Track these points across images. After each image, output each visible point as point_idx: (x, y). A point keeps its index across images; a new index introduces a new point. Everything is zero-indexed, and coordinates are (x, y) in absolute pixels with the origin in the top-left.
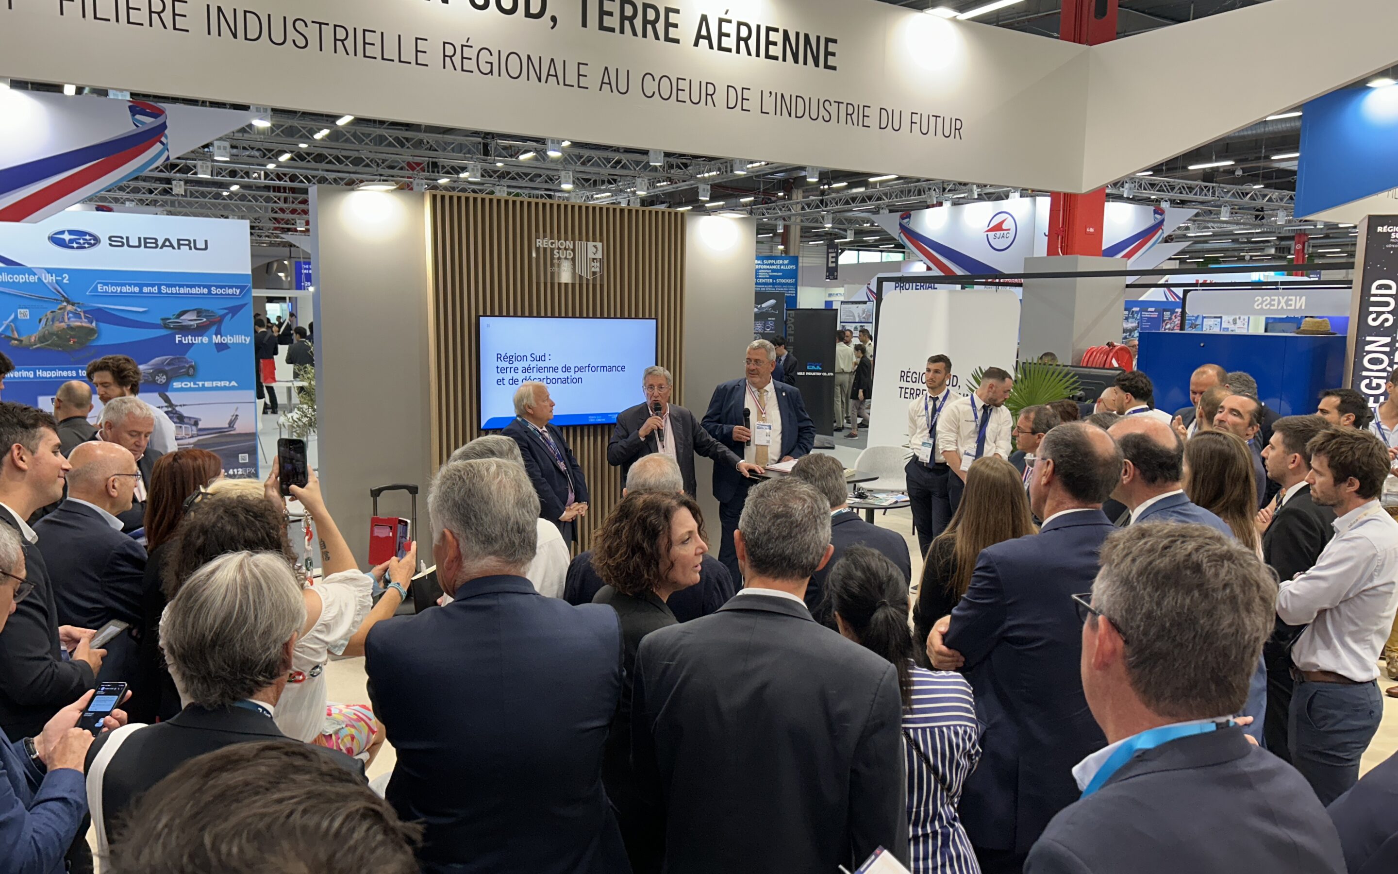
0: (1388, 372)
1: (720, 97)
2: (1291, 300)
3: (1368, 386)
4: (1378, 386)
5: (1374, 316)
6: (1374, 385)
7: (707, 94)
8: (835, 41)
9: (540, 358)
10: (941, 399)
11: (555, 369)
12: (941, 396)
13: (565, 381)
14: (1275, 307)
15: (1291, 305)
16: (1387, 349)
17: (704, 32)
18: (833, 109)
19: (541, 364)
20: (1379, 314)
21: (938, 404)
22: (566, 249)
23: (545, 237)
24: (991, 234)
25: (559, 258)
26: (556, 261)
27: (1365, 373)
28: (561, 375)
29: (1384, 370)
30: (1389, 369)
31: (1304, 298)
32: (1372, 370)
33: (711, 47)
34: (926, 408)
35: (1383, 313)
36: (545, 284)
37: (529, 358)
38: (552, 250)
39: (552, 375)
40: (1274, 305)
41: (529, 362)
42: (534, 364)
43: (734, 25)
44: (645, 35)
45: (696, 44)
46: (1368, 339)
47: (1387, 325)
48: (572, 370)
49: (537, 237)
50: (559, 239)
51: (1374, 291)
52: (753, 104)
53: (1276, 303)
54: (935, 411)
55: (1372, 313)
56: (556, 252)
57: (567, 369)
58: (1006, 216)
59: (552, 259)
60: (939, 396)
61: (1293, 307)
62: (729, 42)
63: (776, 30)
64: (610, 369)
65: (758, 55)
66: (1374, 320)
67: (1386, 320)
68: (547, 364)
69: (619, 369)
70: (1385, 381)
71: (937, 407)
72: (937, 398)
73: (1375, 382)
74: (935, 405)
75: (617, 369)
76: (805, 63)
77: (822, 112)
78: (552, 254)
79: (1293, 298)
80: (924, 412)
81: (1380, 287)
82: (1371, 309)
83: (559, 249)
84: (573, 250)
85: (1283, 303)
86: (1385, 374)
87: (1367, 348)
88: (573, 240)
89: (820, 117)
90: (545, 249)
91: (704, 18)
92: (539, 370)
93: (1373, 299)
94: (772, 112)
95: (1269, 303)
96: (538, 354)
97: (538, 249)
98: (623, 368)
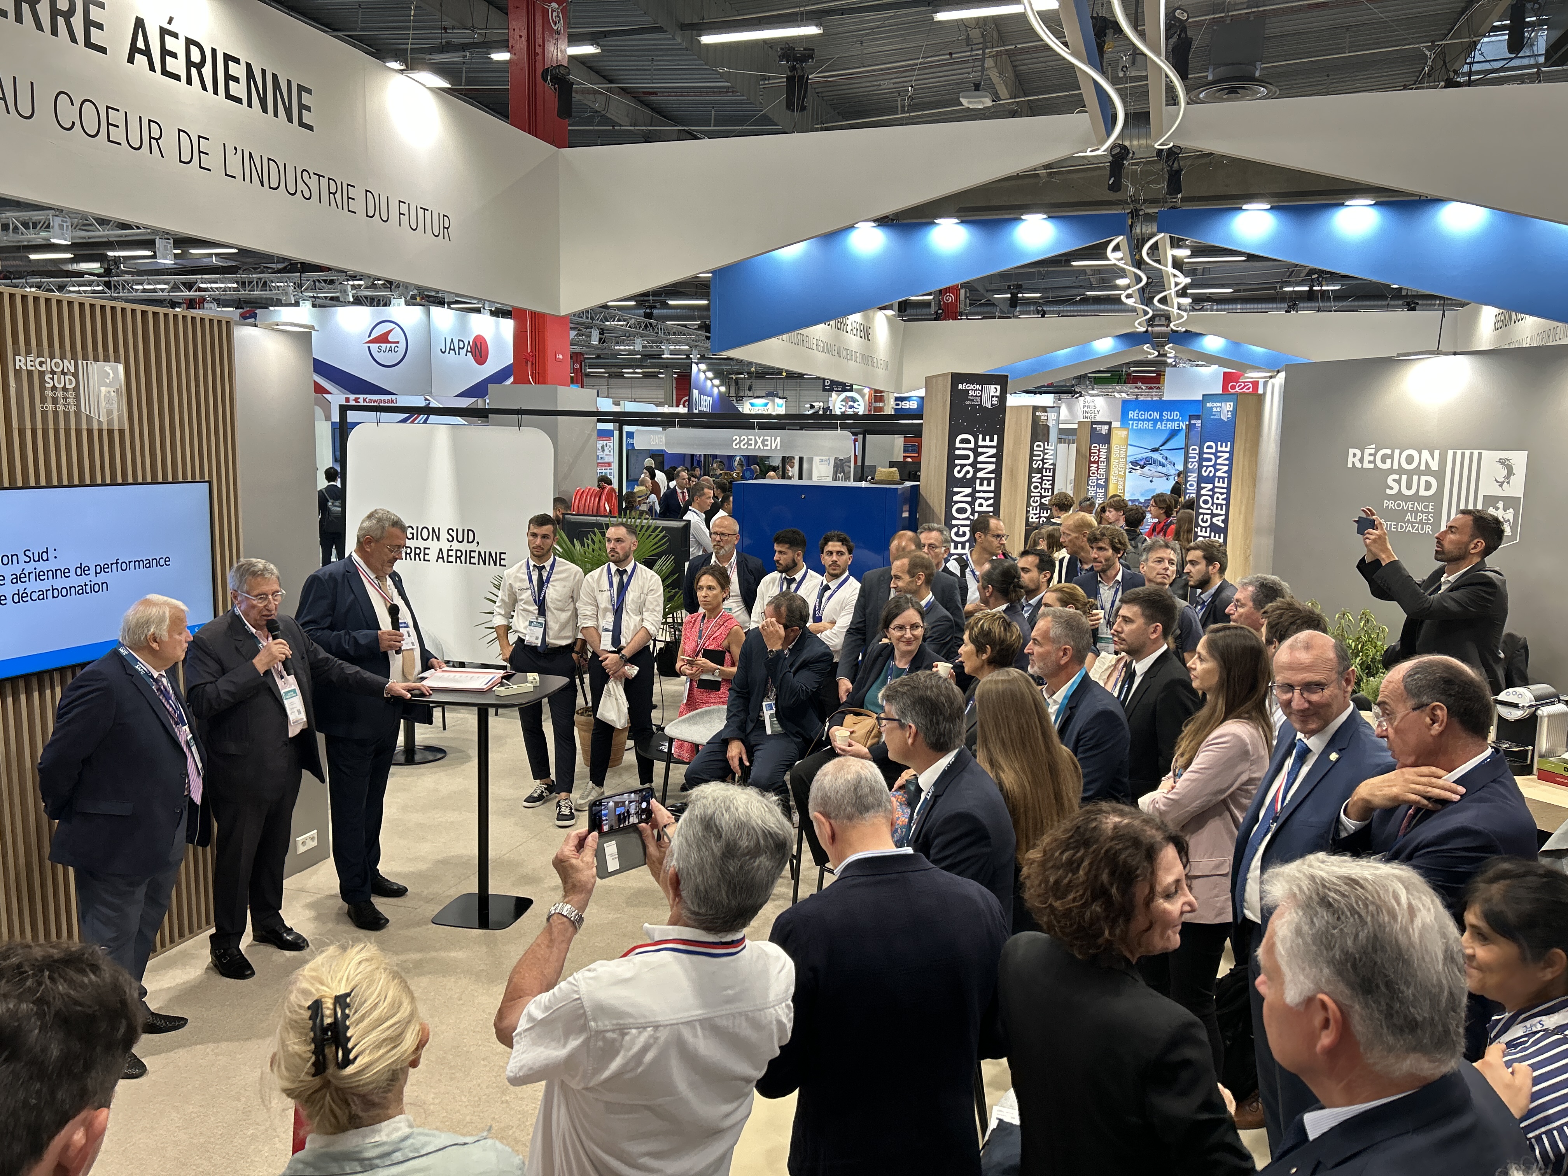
0: (971, 520)
1: (169, 141)
2: (767, 440)
3: (957, 534)
4: (964, 534)
5: (958, 468)
6: (961, 533)
7: (151, 138)
8: (309, 91)
9: (40, 556)
10: (548, 569)
11: (65, 573)
12: (548, 565)
13: (82, 590)
14: (753, 447)
15: (767, 445)
16: (969, 499)
17: (141, 44)
18: (313, 182)
19: (42, 566)
20: (963, 466)
21: (545, 575)
22: (63, 373)
23: (28, 353)
24: (374, 347)
25: (54, 388)
26: (49, 393)
27: (954, 522)
28: (75, 581)
29: (967, 519)
30: (971, 517)
31: (778, 439)
32: (959, 519)
33: (152, 68)
34: (531, 580)
35: (965, 465)
36: (34, 431)
37: (23, 558)
38: (42, 374)
39: (60, 583)
40: (751, 445)
41: (22, 565)
42: (29, 568)
43: (181, 42)
44: (54, 32)
45: (131, 60)
46: (955, 489)
47: (969, 476)
48: (92, 571)
49: (16, 353)
50: (52, 357)
51: (958, 445)
52: (213, 160)
53: (753, 442)
54: (542, 584)
55: (957, 465)
56: (48, 377)
57: (83, 570)
58: (393, 326)
59: (43, 388)
60: (545, 564)
61: (769, 447)
62: (177, 66)
63: (237, 61)
64: (149, 564)
65: (216, 92)
66: (959, 472)
67: (968, 472)
68: (52, 565)
69: (162, 562)
70: (968, 528)
71: (545, 578)
72: (544, 567)
73: (962, 529)
74: (540, 576)
75: (158, 563)
76: (276, 115)
77: (301, 186)
78: (42, 382)
79: (769, 438)
80: (527, 584)
81: (962, 441)
82: (957, 462)
83: (53, 372)
84: (75, 375)
85: (759, 443)
86: (968, 522)
87: (955, 498)
88: (74, 358)
89: (299, 192)
90: (30, 373)
91: (139, 24)
92: (38, 576)
93: (957, 452)
94: (239, 176)
95: (747, 443)
96: (36, 550)
97: (18, 372)
98: (166, 560)
